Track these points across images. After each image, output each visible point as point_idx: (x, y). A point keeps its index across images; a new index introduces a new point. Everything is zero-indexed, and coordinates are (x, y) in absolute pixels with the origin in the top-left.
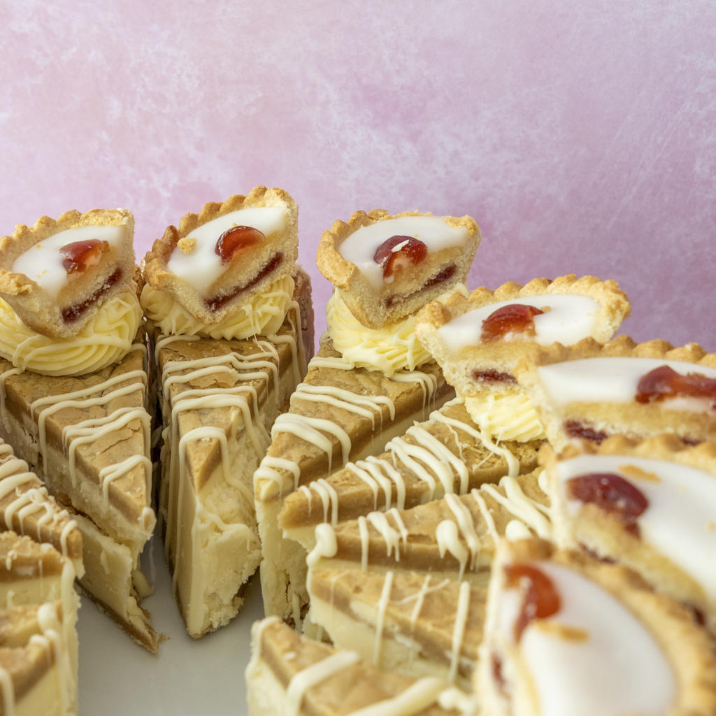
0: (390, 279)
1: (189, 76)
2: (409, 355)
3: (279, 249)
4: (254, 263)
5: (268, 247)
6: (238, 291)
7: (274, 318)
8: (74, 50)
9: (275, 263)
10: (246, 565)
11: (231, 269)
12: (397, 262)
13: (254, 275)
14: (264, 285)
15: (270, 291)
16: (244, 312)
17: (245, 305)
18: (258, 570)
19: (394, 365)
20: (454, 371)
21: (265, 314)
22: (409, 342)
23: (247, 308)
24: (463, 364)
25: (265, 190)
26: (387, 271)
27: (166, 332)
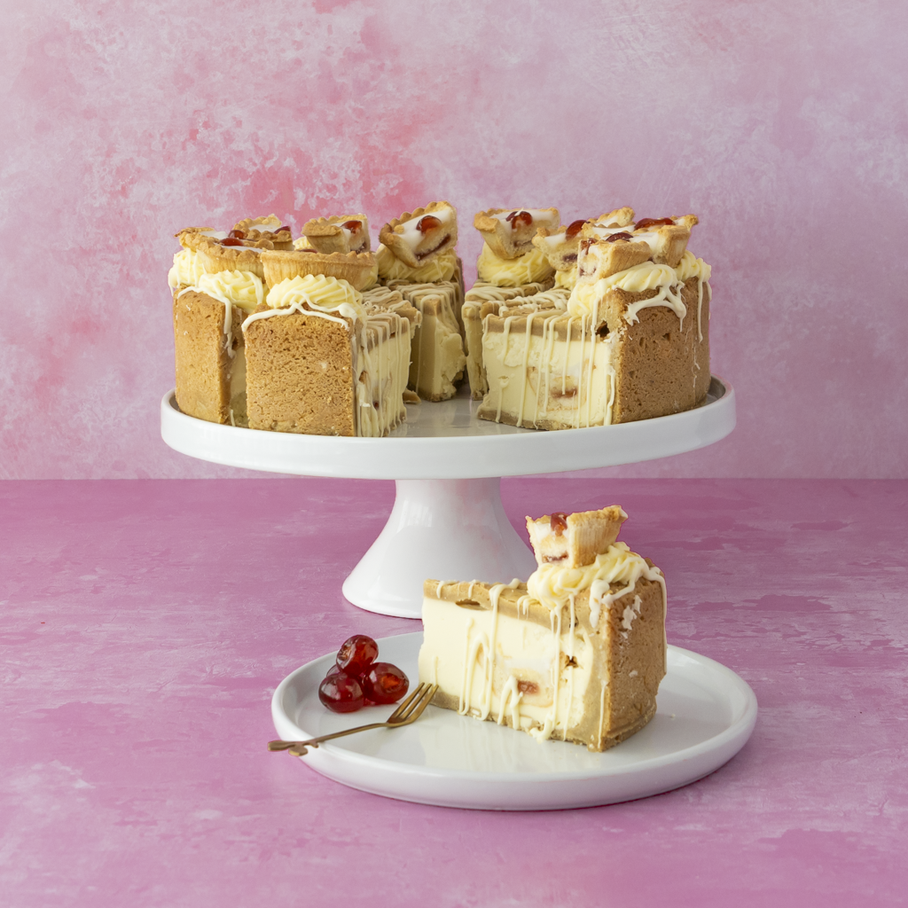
0: (515, 230)
1: (353, 171)
2: (528, 272)
3: (449, 232)
4: (437, 238)
5: (443, 230)
6: (430, 252)
7: (449, 270)
8: (275, 159)
9: (446, 240)
10: (459, 362)
11: (426, 239)
12: (518, 222)
13: (437, 244)
14: (442, 251)
15: (445, 254)
16: (434, 264)
17: (434, 260)
18: (465, 367)
19: (521, 279)
20: (554, 258)
21: (445, 267)
22: (528, 264)
23: (435, 261)
24: (558, 254)
25: (436, 204)
26: (513, 226)
27: (392, 277)
